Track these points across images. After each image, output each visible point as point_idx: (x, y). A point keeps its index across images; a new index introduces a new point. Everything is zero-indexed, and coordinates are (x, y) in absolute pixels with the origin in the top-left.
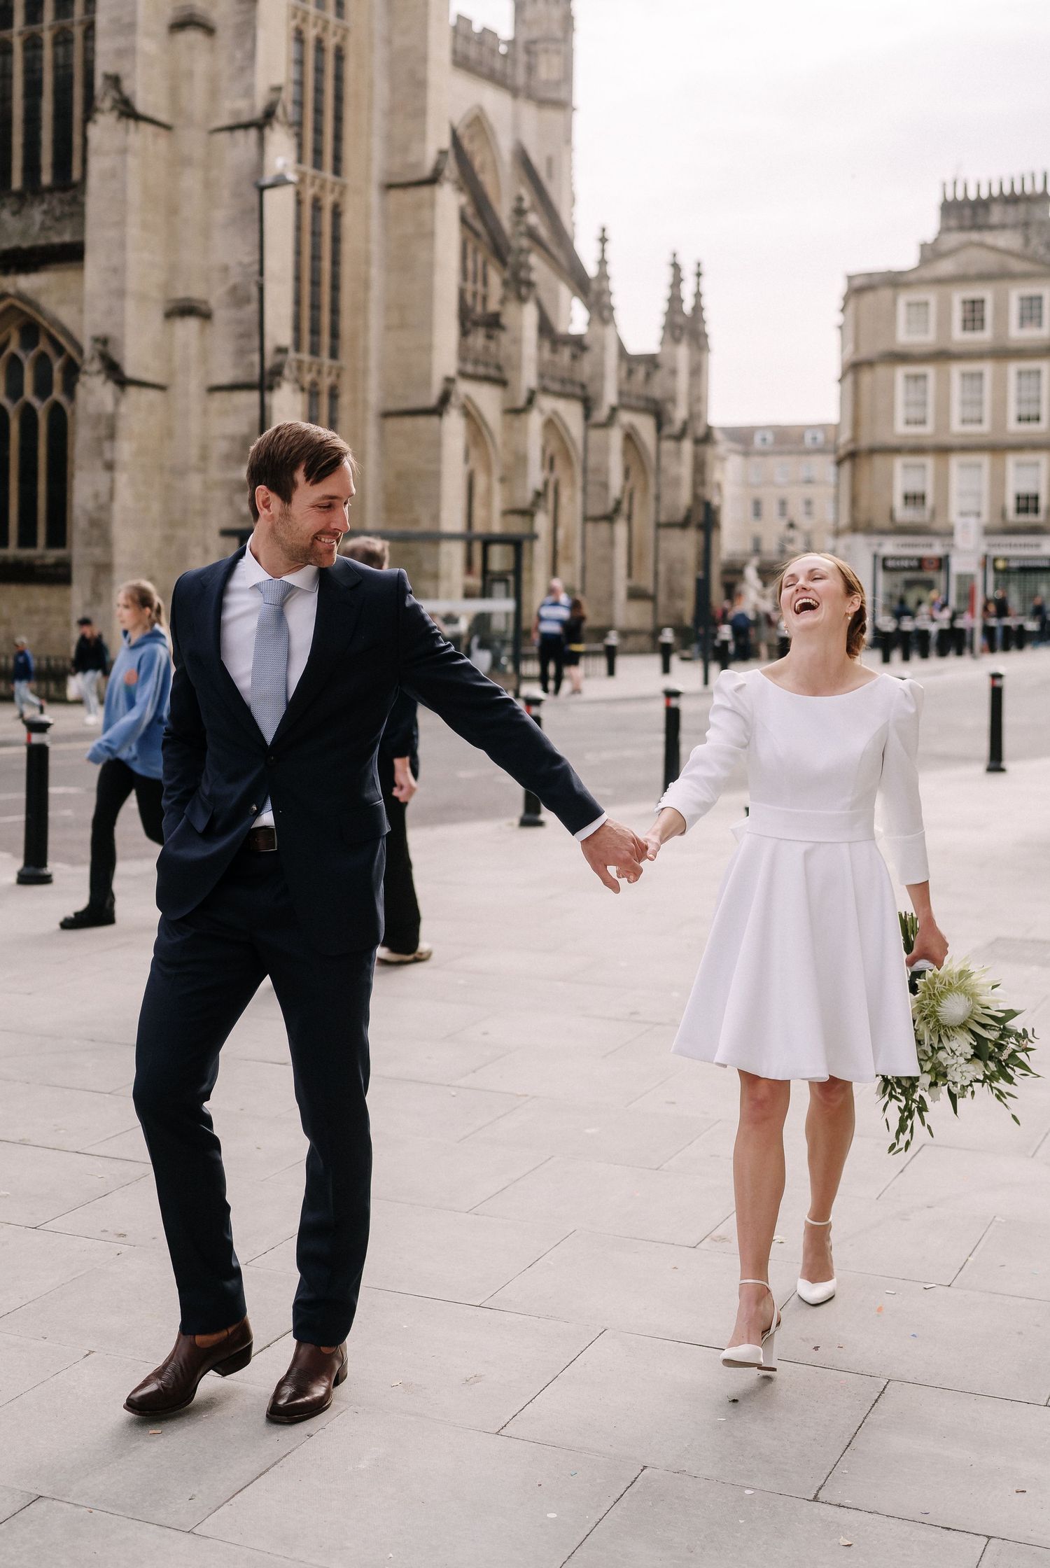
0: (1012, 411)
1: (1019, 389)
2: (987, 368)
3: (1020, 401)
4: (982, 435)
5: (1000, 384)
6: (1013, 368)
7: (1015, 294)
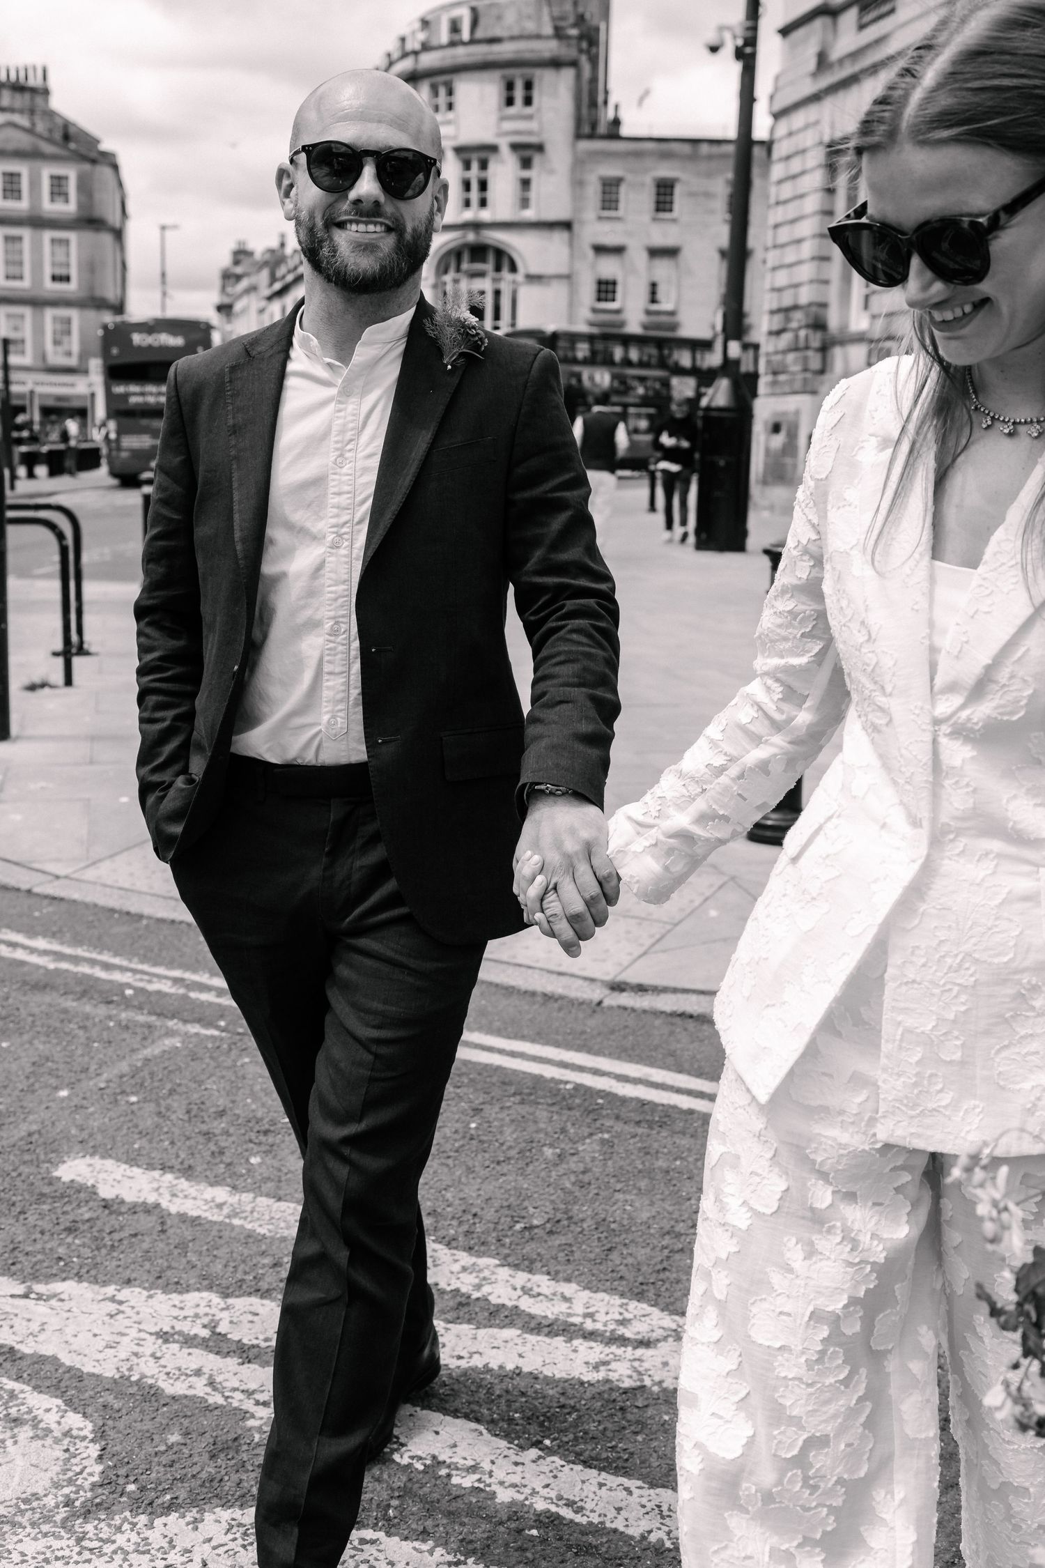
0: (48, 271)
1: (53, 254)
2: (26, 233)
3: (54, 264)
4: (24, 290)
5: (37, 248)
6: (48, 235)
7: (47, 171)
